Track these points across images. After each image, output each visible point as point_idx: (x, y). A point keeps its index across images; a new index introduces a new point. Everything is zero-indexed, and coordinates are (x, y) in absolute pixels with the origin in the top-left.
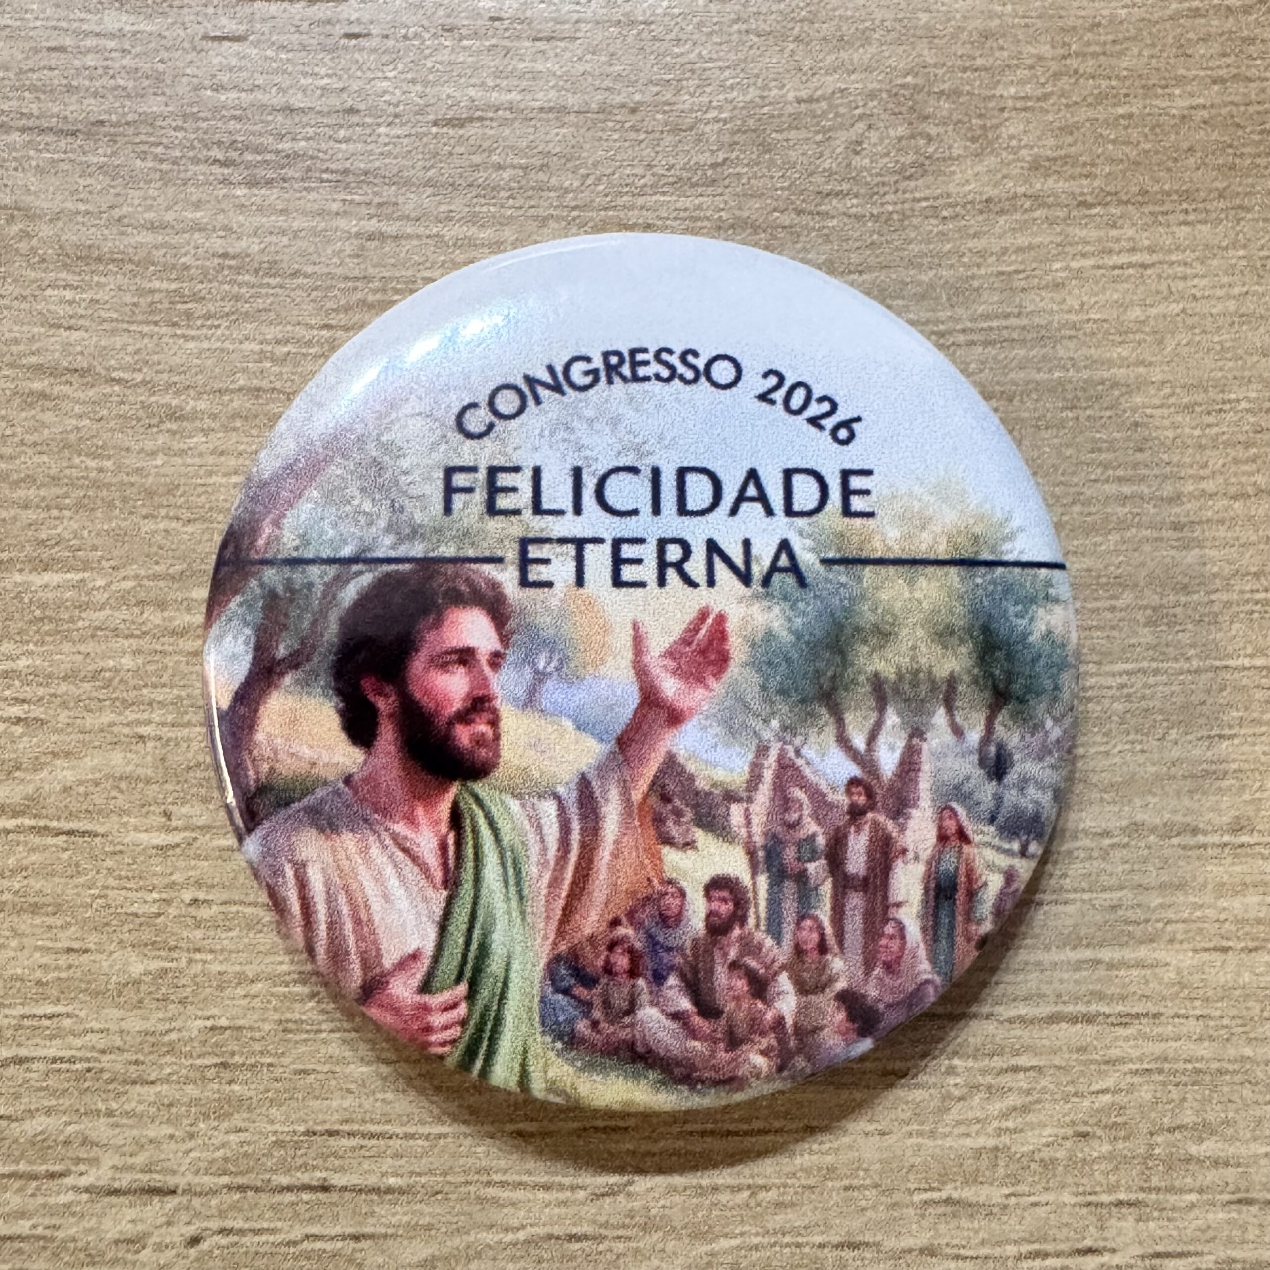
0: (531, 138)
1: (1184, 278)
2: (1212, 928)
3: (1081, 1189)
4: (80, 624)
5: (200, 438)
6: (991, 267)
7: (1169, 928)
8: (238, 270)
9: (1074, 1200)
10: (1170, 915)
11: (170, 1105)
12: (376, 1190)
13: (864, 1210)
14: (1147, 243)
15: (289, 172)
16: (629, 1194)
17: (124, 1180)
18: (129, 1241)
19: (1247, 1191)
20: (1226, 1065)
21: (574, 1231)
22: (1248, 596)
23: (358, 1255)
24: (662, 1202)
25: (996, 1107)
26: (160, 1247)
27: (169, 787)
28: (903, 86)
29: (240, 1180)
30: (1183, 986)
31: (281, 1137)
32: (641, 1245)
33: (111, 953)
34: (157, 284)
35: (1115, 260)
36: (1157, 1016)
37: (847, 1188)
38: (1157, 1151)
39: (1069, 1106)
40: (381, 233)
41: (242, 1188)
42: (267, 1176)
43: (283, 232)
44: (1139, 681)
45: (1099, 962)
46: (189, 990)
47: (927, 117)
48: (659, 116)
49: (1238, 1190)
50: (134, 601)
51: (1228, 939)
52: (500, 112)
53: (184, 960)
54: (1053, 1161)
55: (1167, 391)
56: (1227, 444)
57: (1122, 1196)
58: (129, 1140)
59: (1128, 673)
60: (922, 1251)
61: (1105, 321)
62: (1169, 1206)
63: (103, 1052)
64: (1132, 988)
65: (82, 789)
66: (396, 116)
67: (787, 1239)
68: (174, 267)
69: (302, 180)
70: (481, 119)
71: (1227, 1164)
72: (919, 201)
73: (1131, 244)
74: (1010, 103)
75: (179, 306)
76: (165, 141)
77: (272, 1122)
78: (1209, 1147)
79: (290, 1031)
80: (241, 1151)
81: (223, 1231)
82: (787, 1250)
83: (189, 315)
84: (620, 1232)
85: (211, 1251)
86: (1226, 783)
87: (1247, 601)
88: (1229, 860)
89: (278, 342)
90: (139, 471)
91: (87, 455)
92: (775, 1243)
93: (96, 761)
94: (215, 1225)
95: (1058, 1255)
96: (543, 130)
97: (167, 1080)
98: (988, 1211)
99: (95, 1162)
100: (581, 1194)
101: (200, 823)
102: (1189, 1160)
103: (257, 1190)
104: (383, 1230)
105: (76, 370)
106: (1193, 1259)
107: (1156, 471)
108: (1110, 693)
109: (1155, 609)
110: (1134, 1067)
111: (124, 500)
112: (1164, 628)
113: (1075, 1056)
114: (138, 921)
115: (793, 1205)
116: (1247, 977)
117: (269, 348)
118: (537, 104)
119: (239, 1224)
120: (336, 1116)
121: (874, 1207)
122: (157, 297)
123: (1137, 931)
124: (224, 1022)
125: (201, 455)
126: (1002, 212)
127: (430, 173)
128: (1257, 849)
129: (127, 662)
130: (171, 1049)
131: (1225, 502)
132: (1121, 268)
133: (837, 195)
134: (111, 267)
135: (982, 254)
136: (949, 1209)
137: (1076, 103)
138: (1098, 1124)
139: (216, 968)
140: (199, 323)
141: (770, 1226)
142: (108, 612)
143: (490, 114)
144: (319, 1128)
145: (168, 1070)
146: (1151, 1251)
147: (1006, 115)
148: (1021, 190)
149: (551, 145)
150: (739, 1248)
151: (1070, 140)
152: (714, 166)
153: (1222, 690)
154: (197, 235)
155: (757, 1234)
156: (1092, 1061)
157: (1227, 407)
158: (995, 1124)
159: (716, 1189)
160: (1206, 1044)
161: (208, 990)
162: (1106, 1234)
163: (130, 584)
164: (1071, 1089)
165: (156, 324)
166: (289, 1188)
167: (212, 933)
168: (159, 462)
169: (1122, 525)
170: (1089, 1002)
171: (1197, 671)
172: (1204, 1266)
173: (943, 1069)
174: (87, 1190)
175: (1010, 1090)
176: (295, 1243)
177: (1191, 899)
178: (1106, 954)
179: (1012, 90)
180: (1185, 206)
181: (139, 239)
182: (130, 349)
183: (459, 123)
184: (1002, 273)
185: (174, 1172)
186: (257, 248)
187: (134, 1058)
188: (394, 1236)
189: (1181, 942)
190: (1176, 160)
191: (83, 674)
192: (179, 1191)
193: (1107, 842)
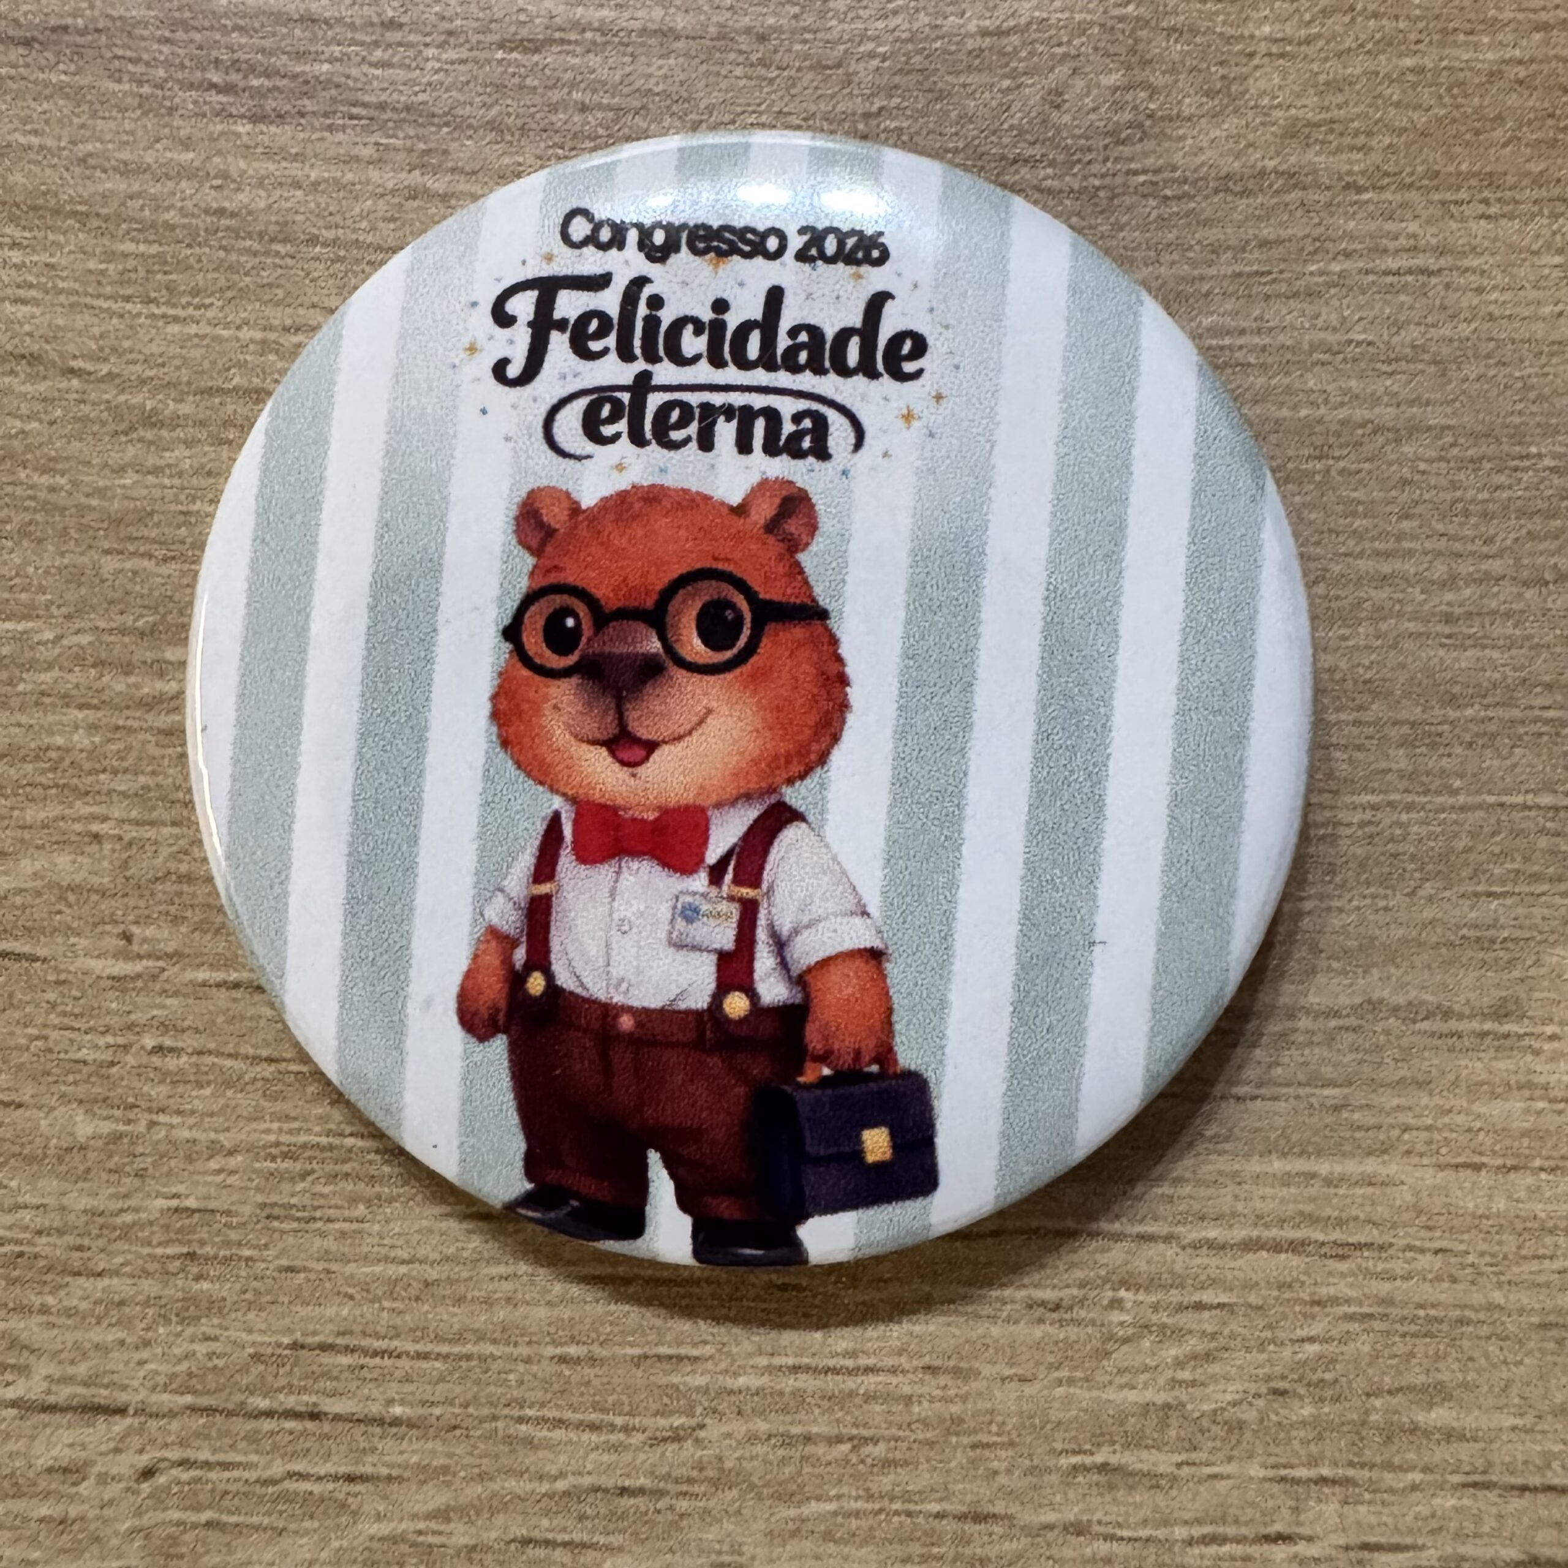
0: (628, 70)
1: (1480, 290)
2: (1464, 1139)
3: (1272, 1460)
4: (21, 688)
5: (180, 452)
6: (1226, 266)
7: (1406, 1136)
8: (235, 233)
9: (1262, 1473)
10: (1408, 1119)
11: (122, 1303)
12: (380, 1422)
13: (996, 1473)
14: (1434, 241)
15: (309, 105)
16: (697, 1441)
17: (63, 1394)
18: (66, 1470)
19: (1484, 1472)
20: (1468, 1313)
21: (627, 1483)
22: (1537, 712)
23: (350, 1500)
24: (738, 1454)
25: (1172, 1352)
26: (103, 1479)
27: (132, 903)
28: (1121, 19)
29: (205, 1401)
30: (1419, 1213)
31: (262, 1350)
32: (712, 1504)
33: (52, 1109)
34: (129, 247)
35: (1391, 263)
36: (1381, 1248)
37: (974, 1447)
38: (1374, 1417)
39: (1264, 1356)
40: (426, 190)
41: (210, 1411)
42: (239, 1397)
43: (297, 185)
44: (1387, 818)
45: (1313, 1176)
46: (149, 1160)
47: (1150, 62)
48: (797, 47)
49: (1474, 1472)
50: (90, 661)
51: (1481, 1154)
52: (589, 35)
53: (144, 1123)
54: (1241, 1425)
55: (1449, 439)
56: (1521, 513)
57: (1326, 1471)
58: (69, 1345)
59: (1375, 807)
60: (1065, 1528)
61: (1370, 344)
62: (1384, 1486)
63: (39, 1233)
64: (1354, 1213)
65: (18, 900)
66: (450, 33)
67: (897, 1506)
68: (153, 225)
69: (326, 115)
70: (562, 41)
71: (1463, 1438)
72: (1136, 173)
73: (1412, 242)
74: (1263, 47)
75: (159, 276)
76: (146, 57)
77: (250, 1331)
78: (1439, 1416)
79: (277, 1218)
80: (210, 1365)
81: (185, 1463)
82: (896, 1519)
83: (170, 288)
84: (684, 1488)
85: (169, 1487)
86: (1489, 956)
87: (1535, 721)
88: (1492, 1053)
89: (286, 329)
90: (101, 492)
91: (36, 469)
92: (880, 1511)
93: (37, 866)
94: (175, 1454)
95: (1240, 1540)
96: (643, 59)
97: (116, 1273)
98: (1153, 1481)
99: (24, 1370)
100: (637, 1439)
101: (170, 950)
102: (1414, 1429)
103: (230, 1414)
104: (385, 1471)
105: (23, 357)
106: (1411, 1554)
107: (1428, 545)
108: (1349, 832)
109: (1413, 725)
110: (1352, 1309)
111: (82, 529)
112: (1423, 749)
113: (1275, 1293)
114: (85, 1070)
115: (906, 1463)
116: (1501, 1204)
117: (272, 336)
118: (637, 25)
119: (204, 1455)
120: (330, 1327)
121: (1009, 1472)
122: (131, 263)
123: (1366, 1139)
124: (191, 1203)
125: (180, 474)
126: (1245, 193)
127: (494, 111)
128: (1527, 1041)
129: (81, 740)
130: (126, 1233)
131: (1515, 590)
132: (1397, 273)
133: (1026, 161)
134: (70, 222)
135: (1216, 249)
136: (1102, 1479)
137: (1349, 50)
138: (1300, 1380)
139: (186, 1134)
140: (184, 301)
141: (874, 1488)
142: (56, 673)
143: (573, 36)
144: (310, 1340)
145: (119, 1260)
146: (1358, 1541)
147: (1256, 61)
148: (1270, 164)
149: (653, 81)
150: (835, 1514)
151: (1340, 99)
152: (867, 116)
153: (1494, 834)
154: (184, 184)
155: (857, 1498)
156: (1297, 1301)
157: (1526, 463)
158: (1169, 1374)
159: (808, 1439)
160: (1446, 1285)
161: (173, 1163)
162: (1302, 1517)
163: (85, 639)
164: (1268, 1334)
165: (127, 299)
166: (269, 1414)
167: (181, 1089)
168: (128, 482)
169: (1379, 614)
170: (1298, 1226)
171: (1463, 809)
172: (1424, 1563)
173: (1105, 1302)
174: (14, 1404)
175: (1190, 1332)
176: (275, 1482)
177: (1437, 1100)
178: (1323, 1167)
179: (1267, 29)
180: (1486, 194)
181: (108, 185)
182: (96, 331)
183: (533, 46)
184: (1240, 275)
185: (124, 1388)
186: (262, 204)
187: (78, 1241)
188: (400, 1479)
189: (1421, 1155)
190: (1477, 133)
191: (23, 752)
192: (131, 1411)
193: (1333, 1023)
